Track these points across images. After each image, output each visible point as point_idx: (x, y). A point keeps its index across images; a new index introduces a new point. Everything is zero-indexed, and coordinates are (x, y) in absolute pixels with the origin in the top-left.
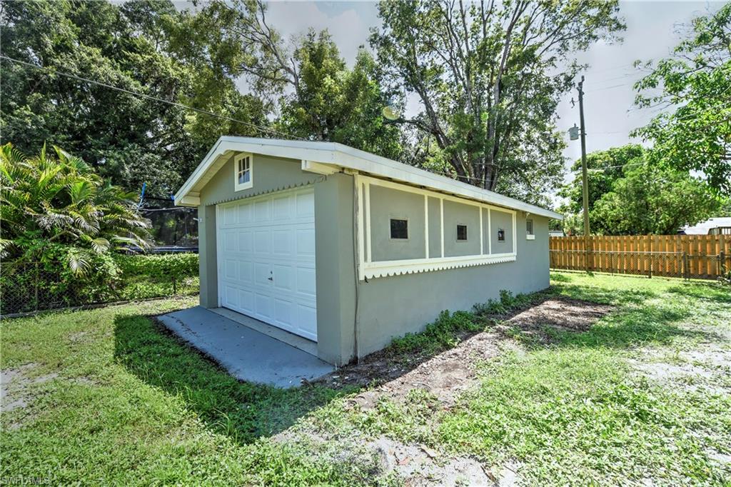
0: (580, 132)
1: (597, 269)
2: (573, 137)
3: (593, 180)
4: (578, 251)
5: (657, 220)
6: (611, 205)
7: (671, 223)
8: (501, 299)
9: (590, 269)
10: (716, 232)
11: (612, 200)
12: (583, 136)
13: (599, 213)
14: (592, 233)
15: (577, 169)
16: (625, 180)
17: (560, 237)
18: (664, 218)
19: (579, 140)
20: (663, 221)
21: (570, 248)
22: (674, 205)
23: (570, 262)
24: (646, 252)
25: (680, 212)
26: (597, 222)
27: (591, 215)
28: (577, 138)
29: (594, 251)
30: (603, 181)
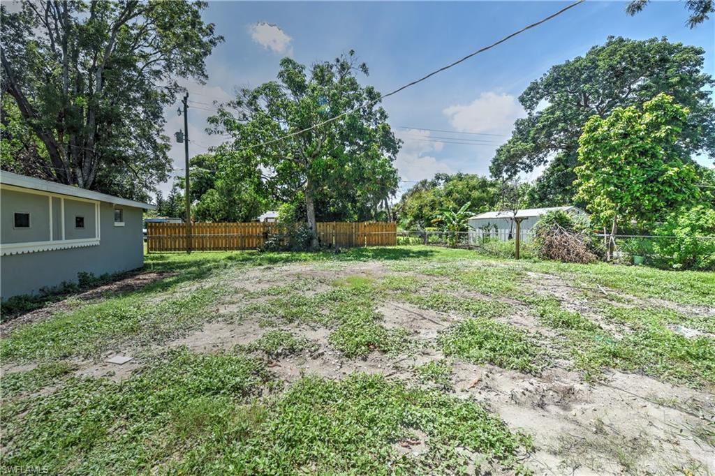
0: (184, 137)
1: (194, 249)
2: (179, 140)
3: (203, 178)
4: (181, 235)
5: (240, 212)
6: (212, 198)
8: (80, 280)
9: (189, 249)
11: (212, 195)
12: (187, 141)
13: (204, 204)
17: (179, 224)
19: (184, 144)
20: (243, 213)
21: (175, 233)
23: (175, 245)
24: (224, 234)
28: (182, 142)
29: (193, 235)
30: (209, 179)
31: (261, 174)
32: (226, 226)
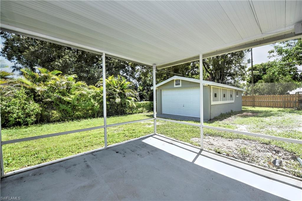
0: (251, 61)
1: (256, 106)
3: (255, 75)
4: (250, 100)
5: (278, 89)
7: (283, 90)
9: (254, 106)
10: (297, 94)
11: (262, 83)
13: (257, 87)
14: (254, 94)
15: (249, 71)
16: (267, 76)
18: (280, 89)
20: (280, 90)
22: (284, 84)
24: (272, 100)
25: (286, 86)
26: (256, 90)
27: (254, 88)
28: (250, 63)
29: (255, 100)
30: (259, 75)
31: (297, 69)
32: (273, 97)
